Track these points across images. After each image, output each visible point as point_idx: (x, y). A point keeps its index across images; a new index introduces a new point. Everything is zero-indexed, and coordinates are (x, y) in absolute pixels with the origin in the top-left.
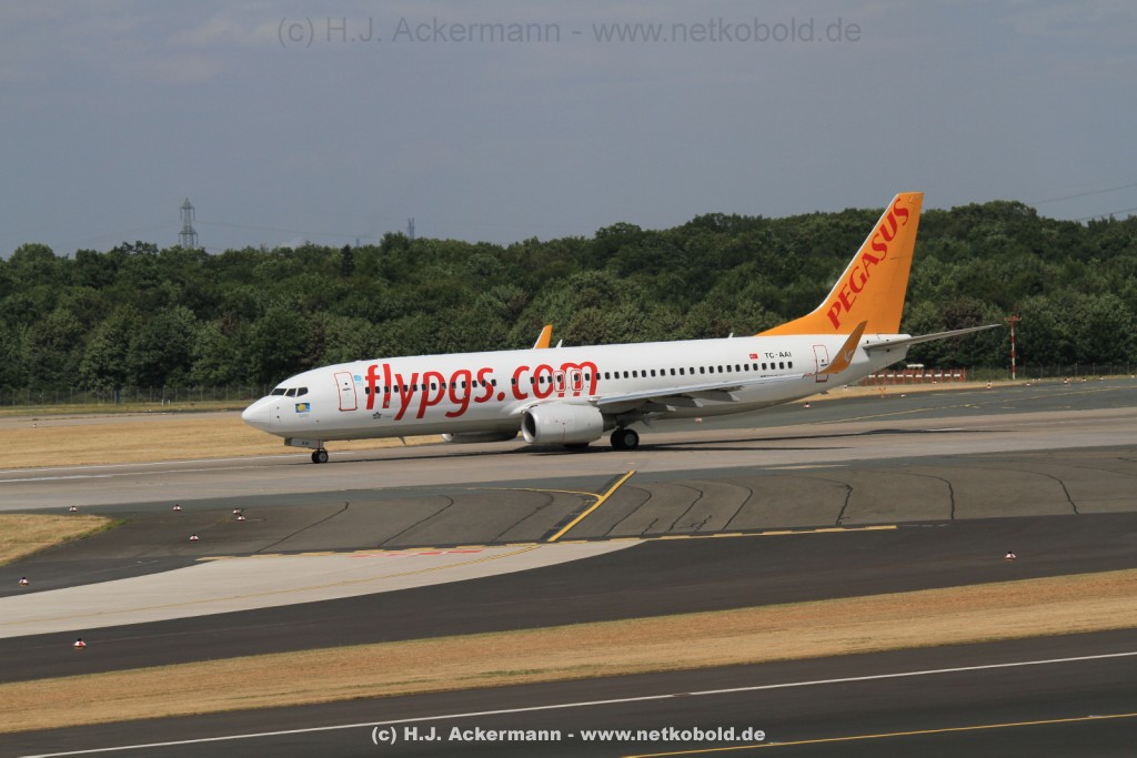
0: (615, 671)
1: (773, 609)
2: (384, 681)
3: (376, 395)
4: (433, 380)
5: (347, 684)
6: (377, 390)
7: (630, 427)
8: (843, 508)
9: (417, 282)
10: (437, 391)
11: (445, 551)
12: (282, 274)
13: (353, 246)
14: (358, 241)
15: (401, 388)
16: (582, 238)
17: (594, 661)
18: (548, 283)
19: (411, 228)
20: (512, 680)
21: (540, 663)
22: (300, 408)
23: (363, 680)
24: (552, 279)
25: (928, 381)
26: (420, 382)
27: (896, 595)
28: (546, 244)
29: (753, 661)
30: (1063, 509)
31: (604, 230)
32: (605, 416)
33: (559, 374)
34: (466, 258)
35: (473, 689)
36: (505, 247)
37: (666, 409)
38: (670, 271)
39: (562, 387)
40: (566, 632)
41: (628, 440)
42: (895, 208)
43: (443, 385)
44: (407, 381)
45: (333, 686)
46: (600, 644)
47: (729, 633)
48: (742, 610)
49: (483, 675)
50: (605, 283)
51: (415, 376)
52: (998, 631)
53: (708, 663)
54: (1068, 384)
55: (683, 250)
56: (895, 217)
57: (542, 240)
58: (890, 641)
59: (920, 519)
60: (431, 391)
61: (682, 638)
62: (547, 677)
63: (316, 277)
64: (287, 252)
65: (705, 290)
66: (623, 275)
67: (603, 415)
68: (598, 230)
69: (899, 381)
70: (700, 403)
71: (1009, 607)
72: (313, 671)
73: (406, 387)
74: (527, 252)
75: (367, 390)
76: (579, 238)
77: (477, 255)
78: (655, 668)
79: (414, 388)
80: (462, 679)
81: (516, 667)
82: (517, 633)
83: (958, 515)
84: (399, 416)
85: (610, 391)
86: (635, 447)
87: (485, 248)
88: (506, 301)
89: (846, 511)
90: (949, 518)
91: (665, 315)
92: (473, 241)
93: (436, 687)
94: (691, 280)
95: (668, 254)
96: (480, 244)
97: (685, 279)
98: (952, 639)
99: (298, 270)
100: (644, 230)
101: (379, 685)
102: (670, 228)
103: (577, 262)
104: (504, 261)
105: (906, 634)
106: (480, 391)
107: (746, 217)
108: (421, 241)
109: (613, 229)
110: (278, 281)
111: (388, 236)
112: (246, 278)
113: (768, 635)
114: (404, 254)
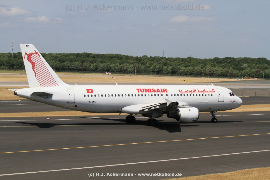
9: (191, 63)
12: (175, 61)
13: (183, 58)
18: (207, 64)
25: (253, 79)
31: (214, 58)
36: (202, 59)
50: (214, 64)
55: (224, 61)
57: (207, 59)
59: (252, 96)
63: (179, 61)
64: (176, 58)
66: (217, 63)
76: (211, 59)
88: (202, 66)
90: (255, 96)
92: (198, 58)
100: (219, 58)
102: (222, 58)
103: (211, 62)
111: (188, 57)
112: (170, 61)
114: (190, 59)
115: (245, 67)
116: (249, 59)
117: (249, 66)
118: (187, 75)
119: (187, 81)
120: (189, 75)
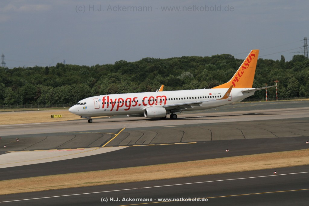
0: (120, 182)
1: (163, 165)
2: (57, 185)
3: (105, 104)
4: (121, 100)
5: (47, 186)
6: (105, 103)
7: (175, 113)
8: (182, 138)
9: (66, 76)
10: (122, 103)
11: (74, 150)
12: (29, 74)
13: (48, 66)
14: (50, 65)
15: (112, 103)
16: (111, 64)
17: (114, 179)
18: (102, 76)
19: (64, 62)
20: (92, 185)
21: (100, 180)
22: (84, 108)
23: (52, 185)
24: (103, 75)
26: (117, 101)
27: (196, 161)
28: (101, 66)
29: (158, 179)
30: (242, 138)
31: (117, 62)
32: (167, 110)
33: (155, 99)
34: (79, 70)
35: (81, 187)
36: (90, 67)
37: (184, 109)
38: (135, 73)
39: (156, 102)
40: (107, 172)
41: (174, 117)
42: (251, 54)
43: (123, 102)
44: (114, 101)
45: (43, 186)
46: (116, 175)
47: (151, 172)
48: (155, 165)
49: (84, 183)
50: (117, 77)
51: (116, 100)
52: (224, 171)
53: (145, 180)
55: (139, 68)
56: (251, 56)
57: (100, 65)
58: (195, 174)
59: (203, 140)
60: (120, 104)
61: (138, 173)
62: (101, 184)
63: (38, 75)
64: (30, 68)
65: (144, 78)
66: (123, 74)
67: (166, 110)
68: (115, 62)
70: (192, 107)
71: (227, 164)
72: (38, 182)
73: (113, 102)
74: (96, 68)
75: (102, 103)
76: (110, 64)
77: (82, 69)
78: (131, 181)
79: (115, 103)
80: (78, 184)
81: (93, 181)
82: (94, 172)
83: (213, 140)
84: (111, 110)
85: (169, 103)
86: (176, 118)
87: (84, 67)
88: (90, 81)
89: (183, 138)
90: (211, 140)
91: (134, 85)
92: (81, 65)
93: (71, 187)
94: (141, 75)
95: (134, 69)
96: (83, 66)
97: (139, 75)
98: (212, 173)
99: (33, 73)
100: (128, 62)
101: (56, 186)
102: (135, 61)
103: (110, 71)
104: (90, 71)
105: (199, 172)
106: (134, 103)
107: (156, 59)
108: (67, 65)
109: (120, 62)
110: (28, 76)
111: (58, 64)
112: (19, 75)
113: (162, 172)
114: (62, 69)
115: (187, 78)
116: (193, 59)
118: (58, 104)
119: (59, 117)
120: (64, 104)
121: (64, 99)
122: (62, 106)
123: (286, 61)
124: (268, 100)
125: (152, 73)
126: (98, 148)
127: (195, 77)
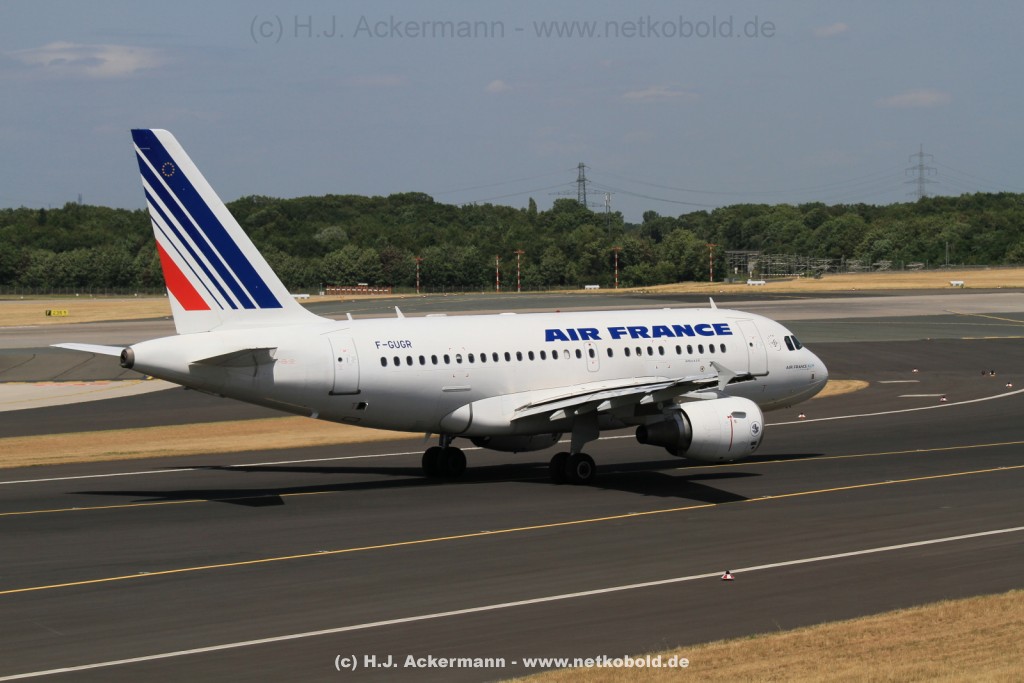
0: (180, 453)
9: (82, 230)
11: (88, 384)
13: (46, 208)
17: (168, 447)
19: (80, 199)
20: (121, 457)
21: (138, 448)
23: (37, 455)
25: (369, 293)
34: (111, 217)
35: (99, 462)
36: (133, 211)
40: (154, 431)
45: (20, 458)
46: (173, 438)
47: (246, 433)
49: (105, 454)
53: (233, 450)
54: (447, 297)
62: (141, 456)
69: (353, 293)
72: (9, 450)
77: (116, 215)
78: (202, 452)
80: (93, 456)
81: (124, 450)
82: (126, 431)
87: (121, 212)
88: (133, 242)
92: (114, 207)
93: (77, 460)
96: (118, 210)
104: (131, 219)
108: (85, 207)
111: (68, 204)
114: (75, 214)
115: (333, 240)
116: (349, 201)
117: (350, 235)
118: (63, 287)
119: (63, 314)
120: (74, 289)
121: (77, 276)
122: (71, 292)
123: (539, 211)
124: (500, 290)
125: (262, 228)
126: (139, 381)
127: (350, 238)
